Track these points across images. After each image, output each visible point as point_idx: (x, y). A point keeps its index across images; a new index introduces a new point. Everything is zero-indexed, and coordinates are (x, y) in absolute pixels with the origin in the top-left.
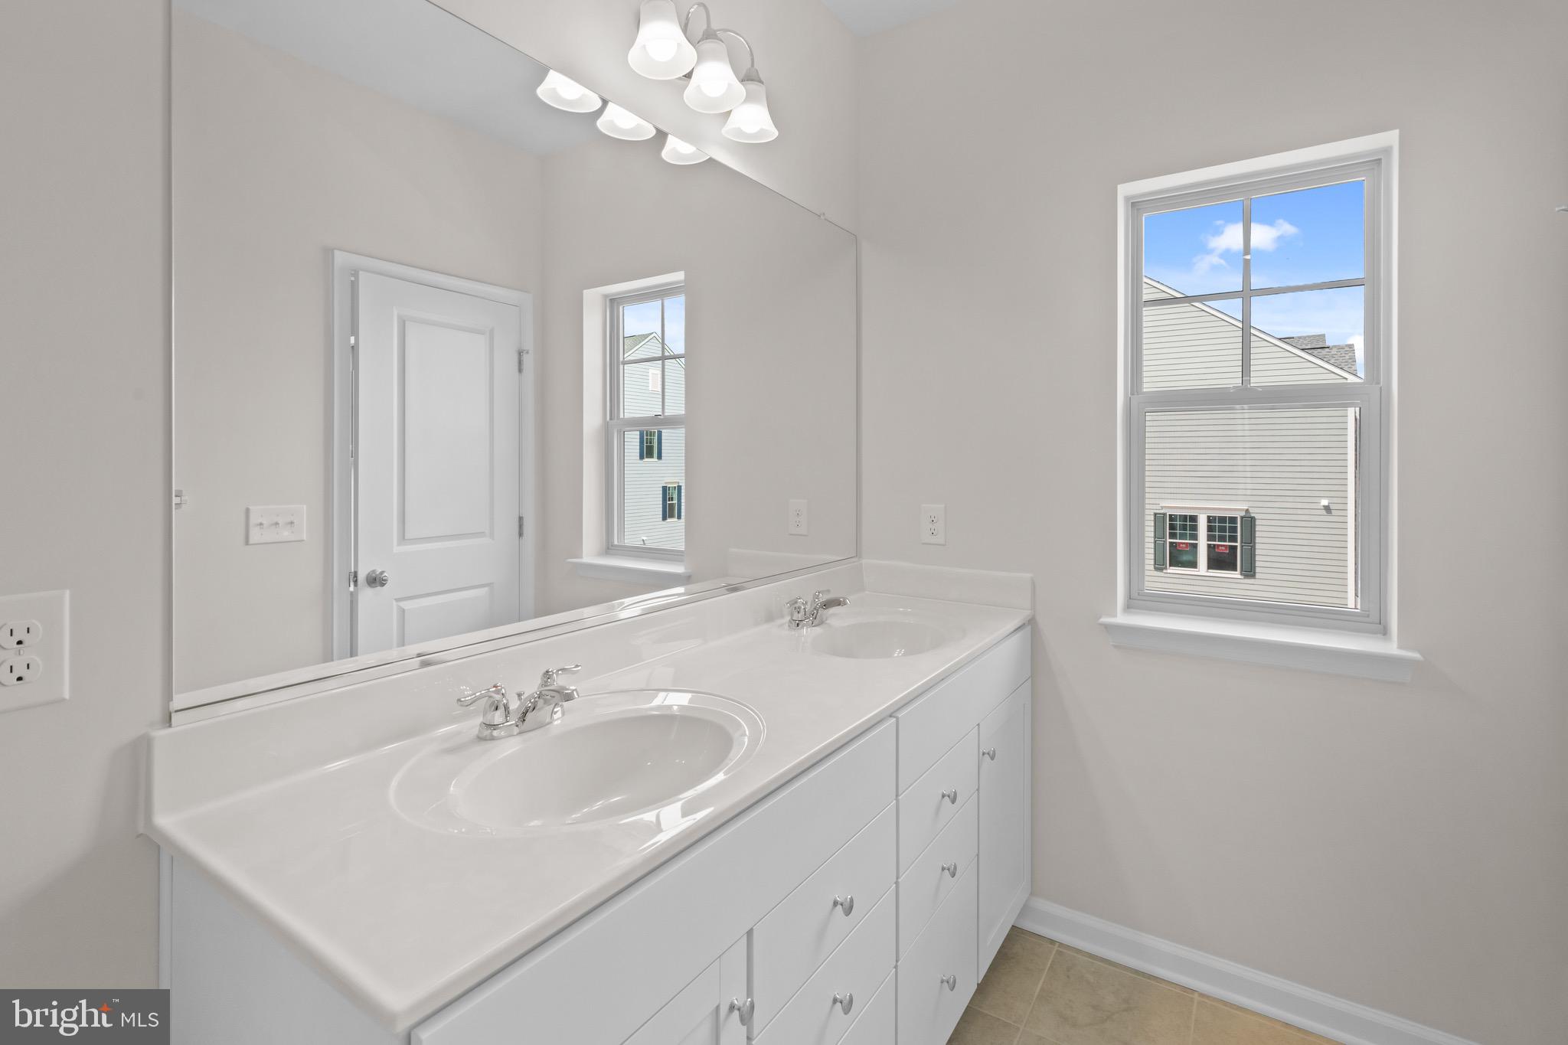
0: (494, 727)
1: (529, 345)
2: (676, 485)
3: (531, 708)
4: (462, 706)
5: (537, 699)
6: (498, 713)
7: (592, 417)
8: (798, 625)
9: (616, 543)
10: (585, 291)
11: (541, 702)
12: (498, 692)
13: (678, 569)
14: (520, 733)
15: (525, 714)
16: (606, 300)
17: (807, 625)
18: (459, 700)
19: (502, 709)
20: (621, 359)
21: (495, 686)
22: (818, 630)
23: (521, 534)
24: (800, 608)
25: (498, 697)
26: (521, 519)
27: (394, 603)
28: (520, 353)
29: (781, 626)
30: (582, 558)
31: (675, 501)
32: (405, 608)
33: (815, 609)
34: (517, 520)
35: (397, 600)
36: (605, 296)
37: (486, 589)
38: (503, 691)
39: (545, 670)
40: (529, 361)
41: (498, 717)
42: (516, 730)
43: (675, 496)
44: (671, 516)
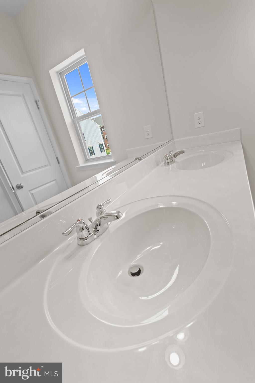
0: (85, 239)
1: (38, 98)
2: (91, 147)
3: (98, 225)
4: (66, 236)
5: (100, 220)
6: (84, 232)
7: (68, 119)
8: (168, 164)
9: (88, 158)
10: (50, 71)
11: (102, 221)
12: (81, 223)
13: (111, 160)
14: (98, 237)
15: (96, 227)
16: (58, 74)
17: (171, 164)
18: (63, 234)
19: (85, 229)
20: (70, 96)
21: (78, 221)
22: (175, 164)
23: (59, 163)
24: (168, 158)
25: (82, 225)
26: (57, 158)
27: (28, 192)
28: (36, 102)
29: (162, 166)
30: (79, 165)
31: (92, 151)
32: (33, 193)
33: (172, 157)
34: (56, 158)
35: (29, 191)
36: (57, 72)
37: (55, 181)
38: (83, 221)
39: (97, 205)
40: (40, 103)
41: (85, 233)
42: (95, 236)
43: (92, 149)
44: (92, 155)
